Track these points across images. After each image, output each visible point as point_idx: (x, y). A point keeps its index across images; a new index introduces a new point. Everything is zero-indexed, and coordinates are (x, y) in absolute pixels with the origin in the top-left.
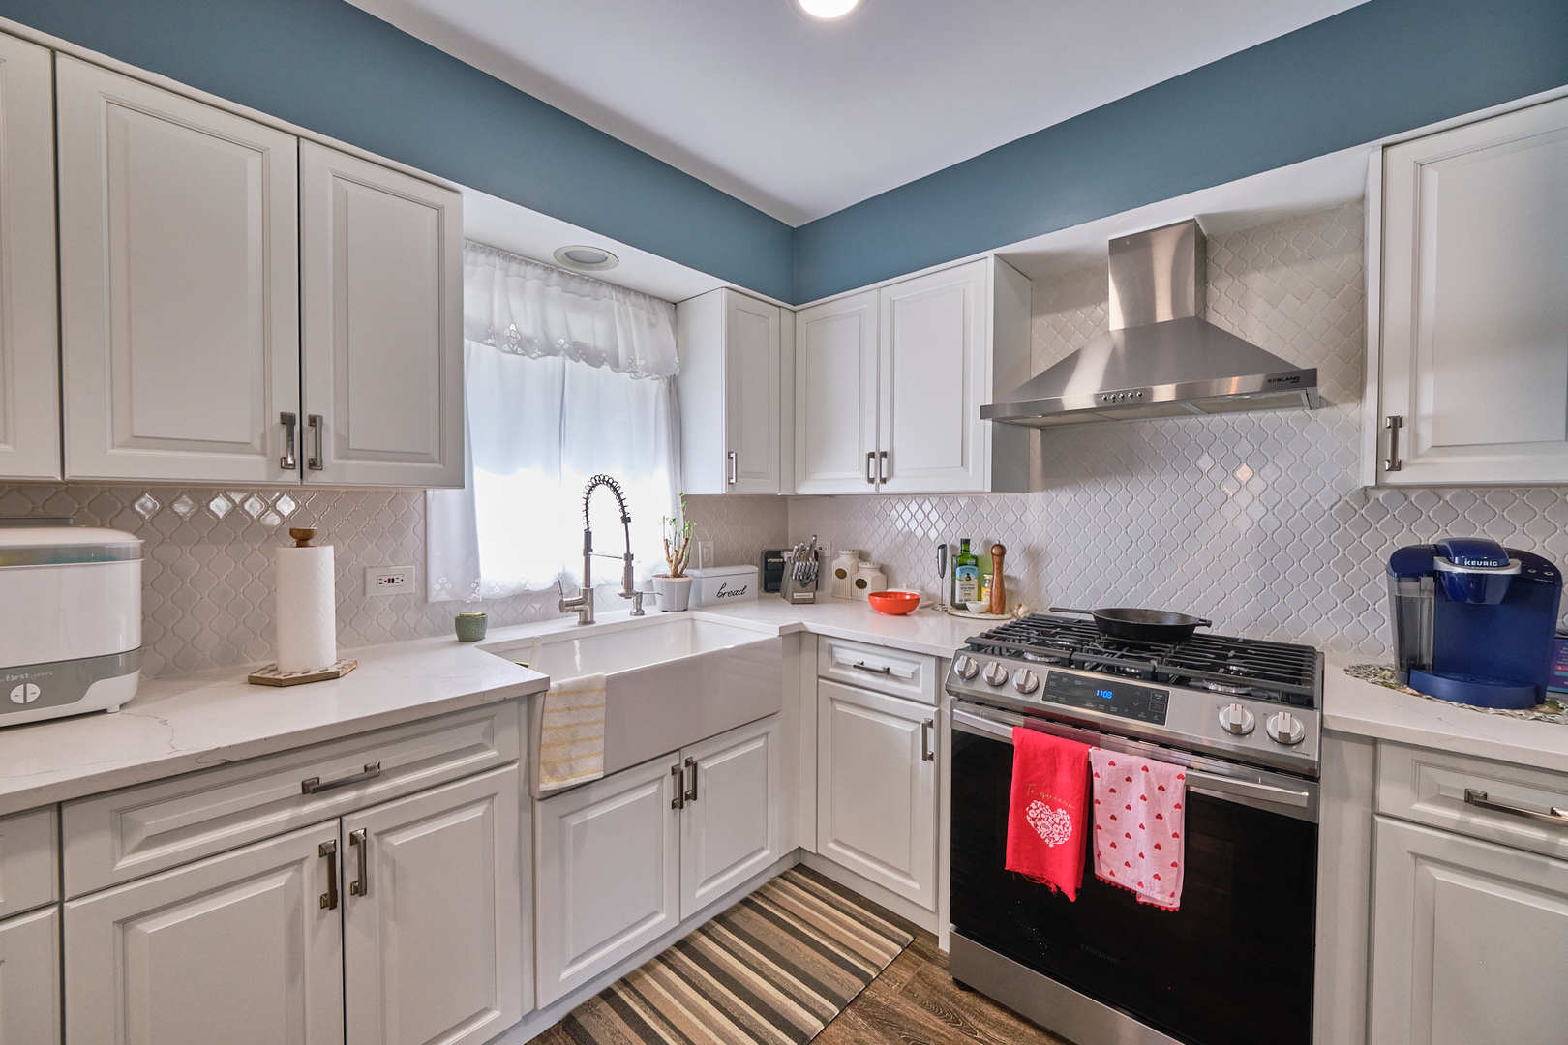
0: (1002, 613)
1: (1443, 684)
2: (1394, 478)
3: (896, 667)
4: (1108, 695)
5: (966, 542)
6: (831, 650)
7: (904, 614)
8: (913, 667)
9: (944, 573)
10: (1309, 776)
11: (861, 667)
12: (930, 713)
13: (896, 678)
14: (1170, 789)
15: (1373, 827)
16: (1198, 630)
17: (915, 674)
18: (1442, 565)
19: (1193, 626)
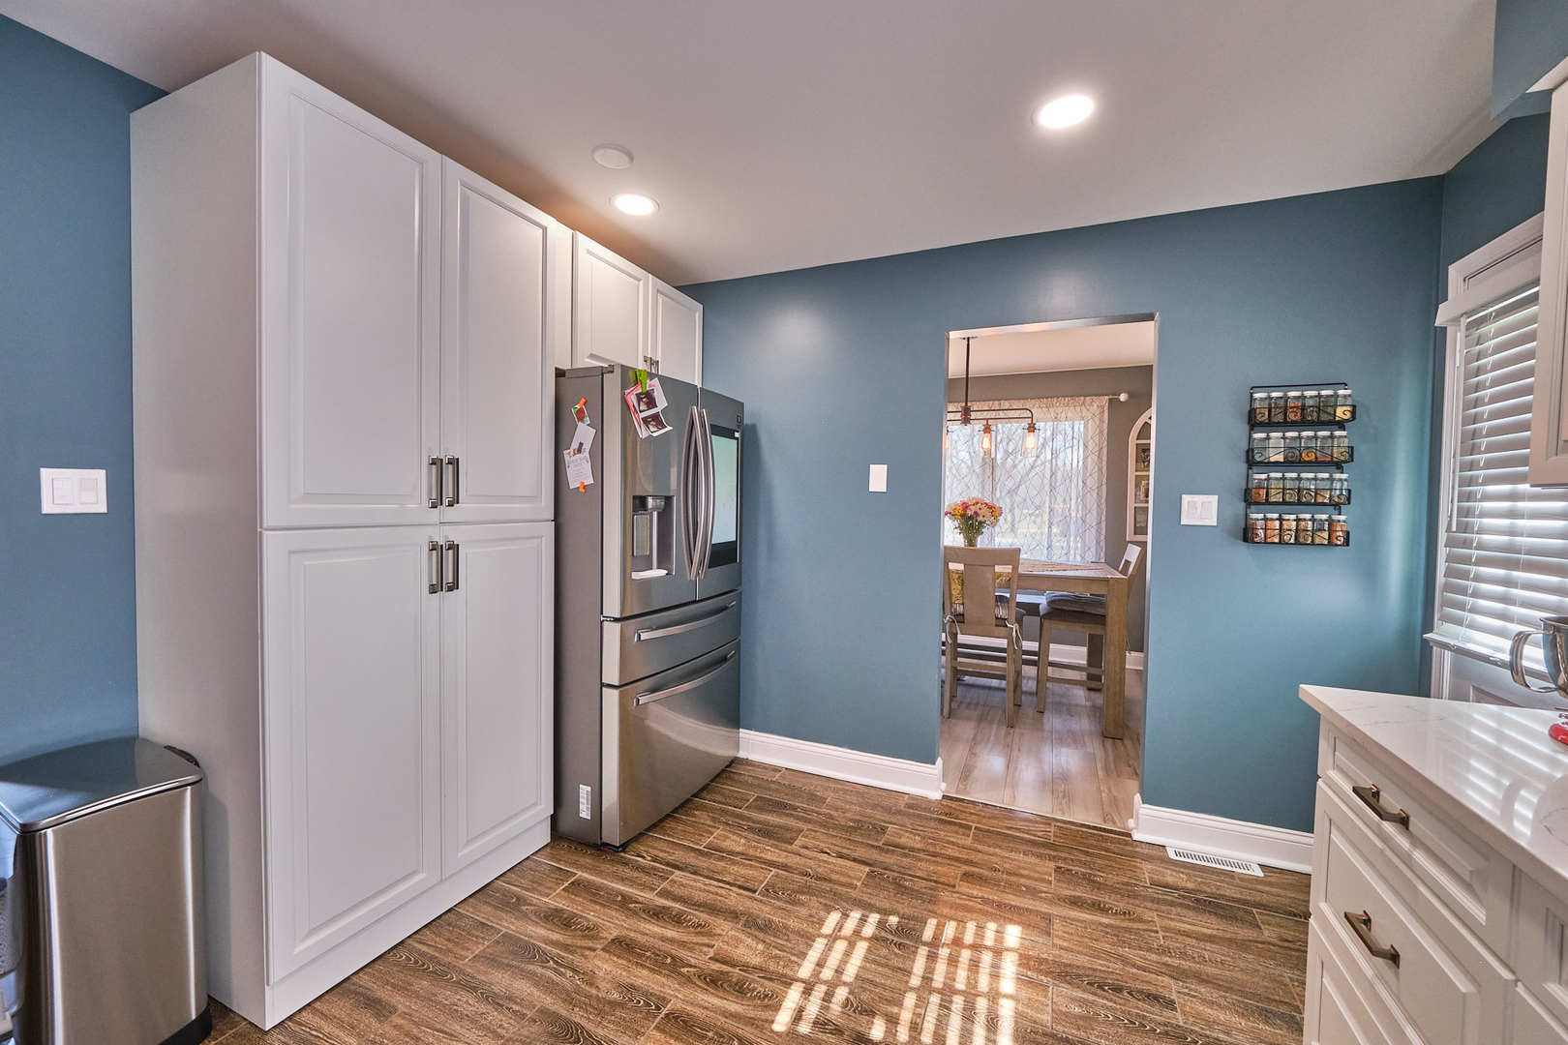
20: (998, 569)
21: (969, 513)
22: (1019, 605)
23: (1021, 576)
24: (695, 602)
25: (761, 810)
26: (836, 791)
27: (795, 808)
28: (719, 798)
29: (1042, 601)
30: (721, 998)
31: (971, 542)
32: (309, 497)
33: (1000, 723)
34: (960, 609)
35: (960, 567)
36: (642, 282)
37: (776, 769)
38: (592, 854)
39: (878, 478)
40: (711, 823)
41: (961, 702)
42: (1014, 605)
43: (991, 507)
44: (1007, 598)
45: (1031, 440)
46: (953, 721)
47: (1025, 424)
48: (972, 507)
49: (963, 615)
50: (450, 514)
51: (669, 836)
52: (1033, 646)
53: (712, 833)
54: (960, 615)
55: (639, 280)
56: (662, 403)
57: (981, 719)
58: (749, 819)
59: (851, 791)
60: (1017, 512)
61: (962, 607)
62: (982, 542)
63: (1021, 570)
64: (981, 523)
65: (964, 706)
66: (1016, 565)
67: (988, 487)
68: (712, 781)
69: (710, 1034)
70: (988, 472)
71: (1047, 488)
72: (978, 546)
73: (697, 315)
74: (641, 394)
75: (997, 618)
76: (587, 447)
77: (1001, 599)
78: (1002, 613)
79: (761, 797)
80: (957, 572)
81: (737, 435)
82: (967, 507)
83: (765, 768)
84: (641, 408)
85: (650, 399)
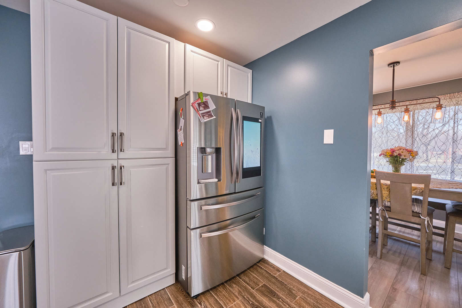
20: (413, 185)
21: (395, 154)
22: (431, 204)
23: (431, 190)
24: (235, 193)
25: (263, 294)
26: (304, 293)
27: (279, 298)
28: (247, 280)
29: (449, 203)
31: (397, 170)
32: (53, 149)
33: (415, 269)
34: (388, 204)
35: (388, 182)
36: (220, 62)
37: (278, 270)
38: (185, 295)
39: (329, 136)
40: (237, 295)
41: (390, 250)
42: (427, 204)
43: (410, 152)
44: (420, 200)
45: (438, 115)
46: (383, 261)
47: (435, 105)
48: (397, 151)
49: (390, 207)
50: (122, 155)
51: (218, 296)
52: (442, 224)
53: (234, 301)
54: (388, 207)
55: (218, 61)
56: (212, 106)
57: (402, 264)
58: (254, 297)
59: (312, 296)
60: (429, 154)
61: (389, 203)
62: (403, 170)
63: (431, 187)
64: (403, 159)
65: (391, 252)
66: (427, 184)
67: (410, 141)
68: (248, 269)
70: (410, 134)
71: (451, 141)
72: (402, 172)
73: (249, 74)
74: (200, 103)
75: (413, 212)
76: (183, 128)
77: (416, 201)
78: (417, 209)
79: (266, 286)
80: (386, 185)
81: (260, 121)
82: (394, 151)
83: (274, 268)
84: (200, 109)
85: (206, 105)
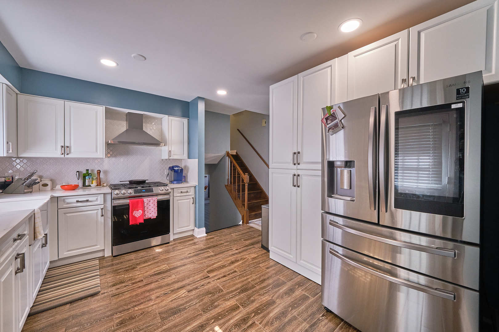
0: (100, 186)
1: (175, 182)
2: (170, 158)
3: (90, 199)
4: (144, 191)
5: (88, 170)
6: (64, 200)
7: (74, 190)
8: (96, 198)
9: (79, 178)
10: (168, 194)
11: (78, 202)
12: (102, 206)
13: (91, 201)
14: (155, 201)
15: (173, 198)
16: (146, 182)
17: (97, 199)
18: (175, 168)
19: (146, 181)
24: (378, 224)
30: (237, 320)
50: (299, 167)
55: (398, 40)
56: (341, 116)
69: (227, 313)
74: (328, 117)
84: (328, 123)
85: (333, 117)
